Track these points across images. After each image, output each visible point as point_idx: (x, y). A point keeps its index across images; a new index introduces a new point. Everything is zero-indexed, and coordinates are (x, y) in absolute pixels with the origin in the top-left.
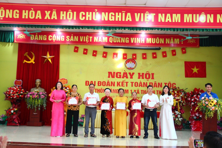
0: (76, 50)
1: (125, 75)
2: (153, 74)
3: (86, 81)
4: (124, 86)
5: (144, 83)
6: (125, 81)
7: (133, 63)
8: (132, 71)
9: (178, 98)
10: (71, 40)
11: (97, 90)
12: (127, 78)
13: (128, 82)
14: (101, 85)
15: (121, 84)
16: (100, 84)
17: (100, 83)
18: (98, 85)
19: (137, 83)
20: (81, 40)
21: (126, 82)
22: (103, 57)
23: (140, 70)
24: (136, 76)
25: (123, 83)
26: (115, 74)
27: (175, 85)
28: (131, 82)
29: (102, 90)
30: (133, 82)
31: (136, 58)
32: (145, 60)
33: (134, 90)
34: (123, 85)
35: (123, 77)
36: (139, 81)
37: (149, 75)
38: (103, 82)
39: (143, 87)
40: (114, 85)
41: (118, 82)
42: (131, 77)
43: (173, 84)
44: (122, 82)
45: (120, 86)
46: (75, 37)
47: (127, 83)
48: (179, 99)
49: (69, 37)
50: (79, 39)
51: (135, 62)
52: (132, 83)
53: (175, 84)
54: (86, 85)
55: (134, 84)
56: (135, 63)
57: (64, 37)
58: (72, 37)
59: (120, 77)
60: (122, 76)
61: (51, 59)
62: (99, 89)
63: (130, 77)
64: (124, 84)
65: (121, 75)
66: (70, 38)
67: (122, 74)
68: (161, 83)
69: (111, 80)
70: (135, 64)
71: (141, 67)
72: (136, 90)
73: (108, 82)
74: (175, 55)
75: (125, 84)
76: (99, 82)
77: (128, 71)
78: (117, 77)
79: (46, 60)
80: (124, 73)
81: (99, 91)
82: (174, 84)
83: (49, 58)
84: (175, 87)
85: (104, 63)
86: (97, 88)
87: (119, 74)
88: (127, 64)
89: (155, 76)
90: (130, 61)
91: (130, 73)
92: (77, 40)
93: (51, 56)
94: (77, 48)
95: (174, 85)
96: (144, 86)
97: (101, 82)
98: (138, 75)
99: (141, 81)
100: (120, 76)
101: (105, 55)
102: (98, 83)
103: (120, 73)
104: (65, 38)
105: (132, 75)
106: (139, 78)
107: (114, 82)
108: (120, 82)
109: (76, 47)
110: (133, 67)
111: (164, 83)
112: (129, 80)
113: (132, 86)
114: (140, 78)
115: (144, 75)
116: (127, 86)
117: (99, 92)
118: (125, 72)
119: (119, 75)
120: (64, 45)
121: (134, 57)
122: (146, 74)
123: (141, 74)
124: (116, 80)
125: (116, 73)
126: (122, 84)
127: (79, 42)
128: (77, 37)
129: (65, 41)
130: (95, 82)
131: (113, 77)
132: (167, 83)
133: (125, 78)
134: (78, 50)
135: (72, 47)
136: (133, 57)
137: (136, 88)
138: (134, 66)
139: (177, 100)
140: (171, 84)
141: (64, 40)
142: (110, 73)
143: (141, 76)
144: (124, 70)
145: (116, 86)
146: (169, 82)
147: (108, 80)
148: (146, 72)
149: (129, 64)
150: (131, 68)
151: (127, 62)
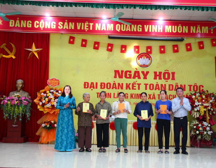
0: (72, 41)
1: (137, 75)
2: (173, 74)
3: (85, 83)
4: (135, 89)
5: (162, 85)
6: (136, 83)
7: (148, 59)
8: (145, 70)
9: (207, 104)
10: (64, 28)
12: (139, 78)
13: (141, 84)
15: (131, 86)
16: (103, 87)
18: (101, 88)
19: (153, 85)
20: (79, 28)
21: (137, 84)
22: (108, 50)
23: (157, 67)
24: (151, 76)
25: (134, 85)
26: (124, 73)
27: (203, 88)
28: (145, 84)
30: (148, 84)
31: (151, 52)
32: (163, 55)
33: (149, 95)
34: (134, 88)
35: (134, 78)
36: (154, 82)
37: (169, 74)
38: (107, 84)
40: (122, 88)
41: (127, 84)
42: (145, 78)
43: (200, 86)
44: (133, 84)
45: (130, 89)
46: (70, 23)
47: (139, 85)
48: (208, 106)
49: (62, 23)
50: (76, 26)
51: (149, 58)
52: (146, 85)
53: (203, 87)
54: (85, 87)
55: (148, 86)
56: (150, 58)
57: (55, 23)
58: (66, 23)
59: (130, 77)
60: (132, 76)
61: (38, 53)
63: (143, 77)
64: (135, 86)
65: (131, 74)
66: (63, 25)
67: (133, 74)
68: (185, 85)
69: (118, 80)
70: (149, 60)
71: (158, 63)
72: (151, 95)
73: (114, 84)
74: (203, 48)
75: (137, 86)
76: (101, 83)
77: (140, 70)
78: (126, 77)
79: (30, 54)
80: (135, 72)
82: (201, 87)
83: (36, 52)
84: (203, 90)
85: (108, 58)
87: (128, 73)
88: (139, 59)
89: (176, 75)
90: (143, 56)
91: (143, 72)
92: (73, 28)
93: (38, 48)
94: (73, 38)
95: (201, 88)
97: (104, 84)
98: (153, 74)
99: (157, 83)
101: (110, 48)
102: (101, 85)
103: (130, 72)
104: (57, 25)
105: (145, 75)
106: (155, 78)
107: (122, 84)
108: (130, 84)
109: (71, 38)
110: (147, 64)
111: (189, 85)
112: (142, 81)
113: (146, 89)
115: (162, 74)
116: (139, 89)
118: (136, 70)
119: (129, 74)
120: (55, 34)
121: (149, 50)
122: (164, 74)
123: (158, 74)
124: (124, 81)
125: (124, 71)
126: (133, 86)
127: (75, 30)
128: (73, 23)
129: (57, 29)
130: (97, 83)
131: (121, 77)
132: (192, 85)
133: (137, 78)
134: (74, 41)
135: (67, 38)
136: (147, 51)
137: (151, 92)
138: (149, 63)
139: (206, 107)
140: (197, 86)
141: (55, 27)
142: (116, 72)
143: (158, 75)
144: (136, 68)
145: (125, 89)
146: (195, 84)
147: (114, 82)
148: (165, 71)
149: (142, 60)
150: (144, 65)
151: (139, 57)
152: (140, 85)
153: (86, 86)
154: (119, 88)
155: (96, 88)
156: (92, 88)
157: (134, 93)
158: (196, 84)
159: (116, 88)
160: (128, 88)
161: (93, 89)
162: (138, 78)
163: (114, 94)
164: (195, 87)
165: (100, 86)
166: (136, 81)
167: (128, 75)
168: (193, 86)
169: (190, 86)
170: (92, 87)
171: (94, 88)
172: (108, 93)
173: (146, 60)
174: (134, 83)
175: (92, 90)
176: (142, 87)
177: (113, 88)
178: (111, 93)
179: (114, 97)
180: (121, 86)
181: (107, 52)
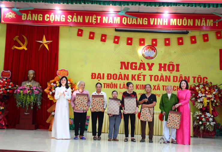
0: (80, 33)
1: (142, 67)
2: (178, 65)
3: (92, 74)
4: (141, 80)
5: (166, 77)
6: (142, 74)
7: (153, 51)
8: (150, 61)
9: (210, 96)
10: (73, 21)
11: (106, 85)
12: (145, 69)
13: (146, 75)
14: (111, 79)
15: (136, 77)
16: (109, 78)
17: (109, 76)
18: (108, 79)
19: (158, 76)
20: (87, 21)
21: (143, 75)
22: (115, 42)
23: (162, 59)
24: (156, 68)
25: (140, 76)
26: (130, 64)
27: (207, 80)
28: (150, 75)
29: (113, 84)
30: (153, 76)
31: (156, 45)
32: (168, 47)
33: (154, 86)
34: (140, 79)
35: (140, 69)
36: (159, 74)
37: (173, 66)
38: (114, 75)
40: (128, 79)
41: (132, 75)
42: (150, 69)
43: (204, 78)
44: (138, 75)
45: (135, 80)
46: (79, 17)
47: (144, 76)
48: (211, 98)
49: (71, 17)
50: (84, 19)
51: (154, 50)
52: (151, 76)
53: (207, 78)
54: (92, 78)
55: (153, 78)
56: (156, 51)
57: (64, 16)
58: (75, 17)
59: (136, 69)
60: (138, 67)
61: (48, 45)
62: (109, 84)
63: (148, 68)
64: (140, 78)
66: (72, 18)
67: (138, 65)
68: (189, 77)
69: (124, 72)
70: (154, 52)
71: (163, 55)
72: (156, 86)
73: (120, 75)
74: (207, 40)
75: (142, 77)
76: (108, 74)
77: (146, 61)
78: (132, 68)
79: (41, 46)
80: (141, 64)
81: (109, 86)
82: (205, 79)
83: (46, 44)
85: (115, 50)
86: (106, 83)
87: (134, 65)
88: (144, 51)
89: (180, 68)
91: (148, 64)
92: (81, 21)
93: (48, 41)
94: (82, 31)
95: (205, 80)
96: (166, 81)
97: (111, 75)
98: (158, 66)
99: (162, 74)
100: (136, 67)
101: (116, 40)
102: (108, 76)
103: (136, 63)
104: (66, 19)
105: (151, 67)
106: (160, 70)
107: (128, 75)
108: (135, 75)
109: (79, 30)
110: (152, 56)
111: (193, 77)
112: (147, 72)
113: (151, 80)
114: (161, 71)
115: (167, 66)
116: (144, 80)
117: (109, 88)
118: (142, 62)
119: (134, 66)
120: (64, 26)
121: (154, 43)
122: (169, 65)
123: (163, 65)
124: (130, 72)
125: (130, 63)
126: (138, 77)
127: (84, 23)
128: (82, 17)
129: (66, 23)
130: (103, 74)
131: (127, 68)
132: (196, 77)
133: (142, 69)
134: (82, 33)
135: (75, 30)
136: (152, 43)
137: (156, 83)
138: (154, 55)
139: (209, 99)
140: (201, 78)
141: (64, 21)
142: (123, 63)
143: (163, 67)
144: (141, 60)
145: (131, 79)
146: (199, 76)
147: (120, 73)
148: (169, 62)
149: (147, 52)
150: (149, 57)
151: (144, 49)
152: (145, 76)
153: (94, 77)
154: (124, 79)
155: (103, 79)
156: (99, 79)
157: (139, 84)
158: (200, 76)
159: (122, 79)
160: (134, 79)
161: (100, 80)
162: (143, 70)
163: (120, 84)
164: (199, 78)
165: (107, 77)
166: (142, 73)
167: (133, 66)
168: (197, 77)
169: (194, 78)
170: (99, 78)
171: (101, 79)
172: (115, 84)
173: (152, 53)
174: (140, 74)
176: (148, 78)
177: (119, 79)
178: (117, 84)
179: (120, 88)
180: (126, 77)
181: (114, 44)
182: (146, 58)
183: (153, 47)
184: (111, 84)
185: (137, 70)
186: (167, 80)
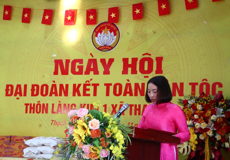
1: (92, 67)
2: (160, 60)
3: (8, 86)
4: (89, 95)
5: (137, 85)
6: (91, 82)
7: (113, 33)
8: (107, 55)
9: (203, 125)
11: (29, 107)
12: (96, 72)
13: (98, 85)
14: (37, 95)
15: (81, 89)
16: (35, 93)
17: (36, 90)
18: (33, 95)
19: (121, 86)
21: (93, 85)
22: (44, 22)
23: (129, 50)
24: (117, 67)
25: (88, 87)
26: (70, 64)
27: (220, 89)
28: (105, 84)
29: (40, 105)
30: (111, 84)
31: (117, 19)
32: (140, 23)
33: (113, 105)
34: (87, 92)
35: (87, 73)
36: (123, 80)
37: (150, 61)
38: (43, 86)
39: (134, 97)
40: (66, 94)
41: (74, 85)
42: (107, 72)
43: (214, 85)
44: (85, 85)
45: (79, 95)
47: (95, 86)
48: (207, 130)
51: (115, 31)
52: (108, 85)
53: (221, 85)
54: (7, 95)
55: (111, 88)
56: (117, 32)
59: (80, 73)
60: (84, 69)
62: (34, 104)
63: (103, 70)
64: (89, 90)
65: (82, 66)
67: (85, 65)
68: (182, 84)
69: (61, 79)
70: (115, 34)
71: (131, 40)
72: (116, 105)
73: (54, 86)
75: (91, 88)
76: (33, 86)
77: (99, 55)
78: (74, 72)
80: (90, 61)
81: (34, 108)
82: (217, 86)
84: (221, 93)
85: (45, 38)
86: (29, 103)
87: (78, 64)
88: (96, 36)
89: (164, 64)
90: (104, 28)
91: (103, 61)
95: (218, 89)
96: (136, 95)
97: (38, 86)
98: (122, 64)
99: (128, 80)
100: (81, 68)
101: (47, 17)
102: (33, 90)
103: (81, 61)
105: (107, 65)
106: (125, 72)
107: (67, 86)
108: (79, 85)
110: (111, 44)
111: (190, 84)
112: (100, 79)
113: (108, 94)
114: (127, 73)
115: (138, 62)
116: (95, 94)
117: (34, 112)
118: (91, 58)
119: (78, 67)
121: (113, 15)
122: (142, 61)
123: (130, 62)
124: (71, 80)
125: (71, 61)
126: (85, 90)
130: (26, 86)
131: (65, 72)
132: (197, 84)
133: (92, 73)
136: (110, 17)
137: (117, 100)
138: (114, 41)
140: (208, 85)
142: (58, 62)
143: (130, 66)
144: (91, 54)
145: (72, 94)
146: (203, 80)
147: (54, 82)
148: (143, 55)
149: (102, 37)
150: (105, 46)
151: (97, 30)
152: (98, 87)
153: (9, 93)
154: (60, 95)
155: (25, 95)
156: (18, 96)
157: (87, 104)
158: (206, 80)
159: (56, 95)
160: (76, 93)
161: (20, 97)
162: (94, 74)
163: (53, 105)
164: (205, 86)
165: (31, 92)
166: (91, 80)
167: (76, 67)
168: (199, 84)
169: (193, 85)
170: (18, 93)
171: (21, 95)
172: (43, 104)
173: (110, 37)
174: (87, 83)
175: (18, 99)
176: (101, 90)
177: (51, 95)
178: (47, 104)
179: (53, 112)
180: (64, 90)
181: (44, 26)
182: (98, 49)
183: (112, 26)
184: (37, 105)
185: (82, 74)
186: (138, 92)
